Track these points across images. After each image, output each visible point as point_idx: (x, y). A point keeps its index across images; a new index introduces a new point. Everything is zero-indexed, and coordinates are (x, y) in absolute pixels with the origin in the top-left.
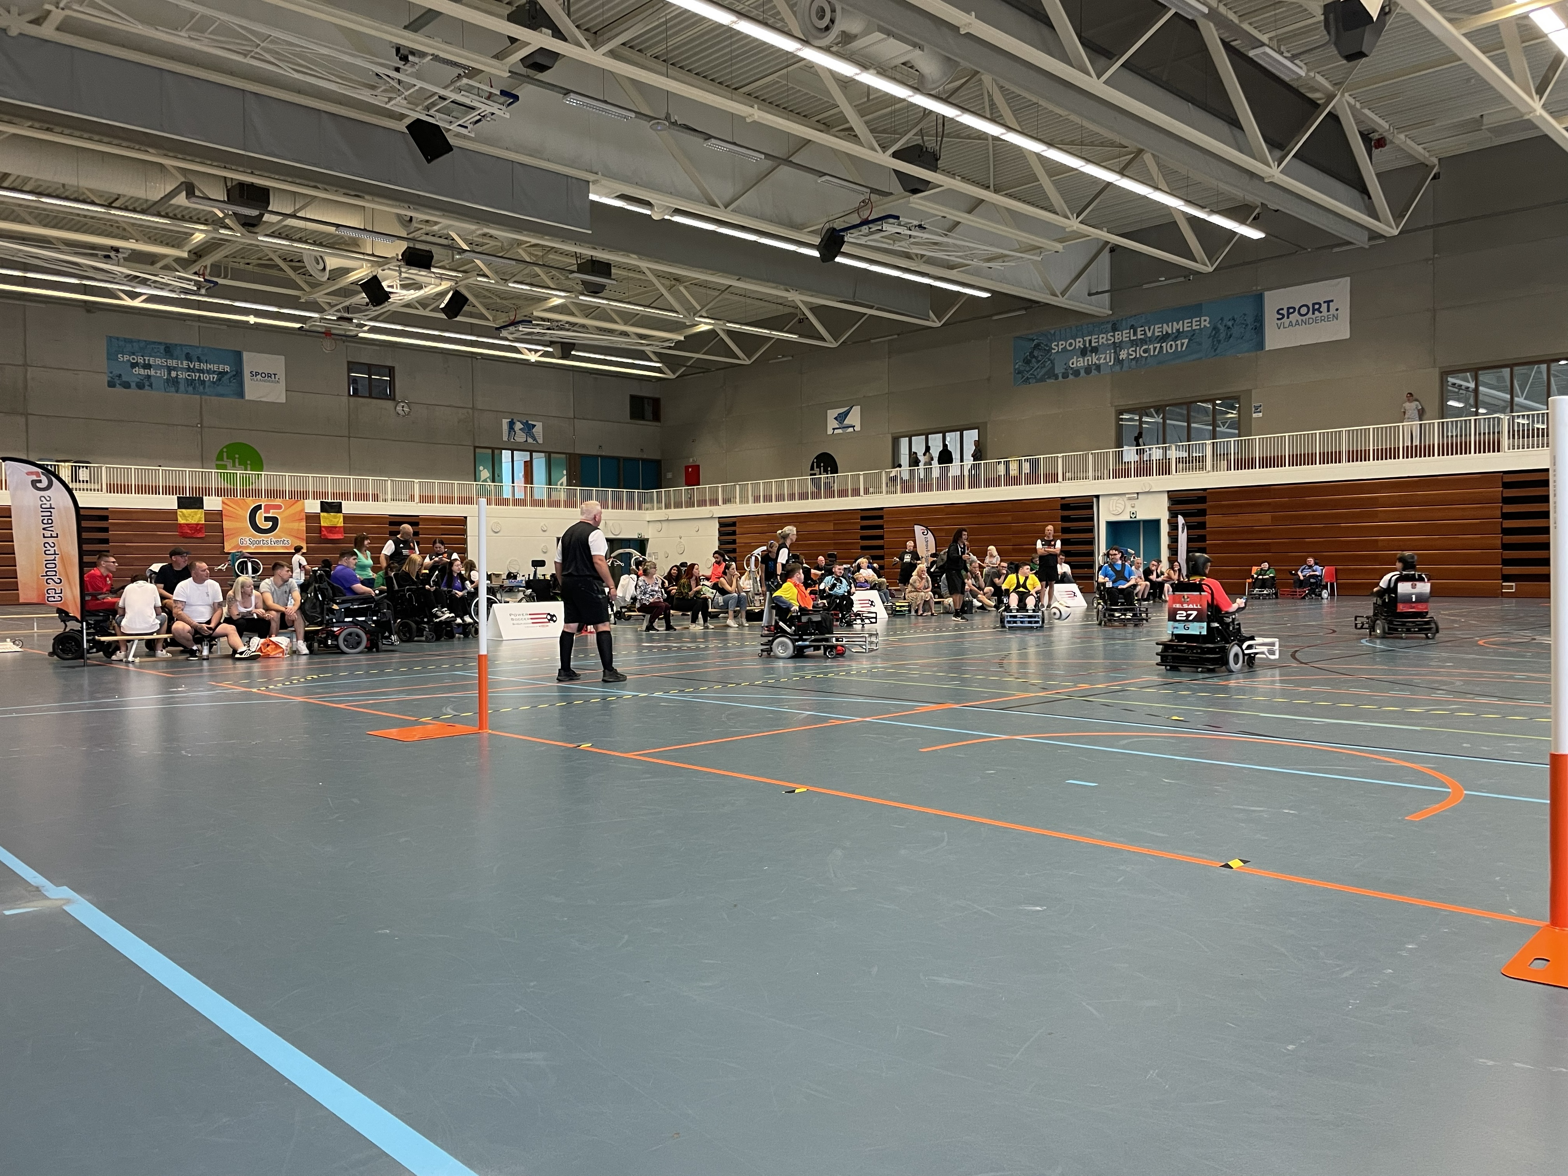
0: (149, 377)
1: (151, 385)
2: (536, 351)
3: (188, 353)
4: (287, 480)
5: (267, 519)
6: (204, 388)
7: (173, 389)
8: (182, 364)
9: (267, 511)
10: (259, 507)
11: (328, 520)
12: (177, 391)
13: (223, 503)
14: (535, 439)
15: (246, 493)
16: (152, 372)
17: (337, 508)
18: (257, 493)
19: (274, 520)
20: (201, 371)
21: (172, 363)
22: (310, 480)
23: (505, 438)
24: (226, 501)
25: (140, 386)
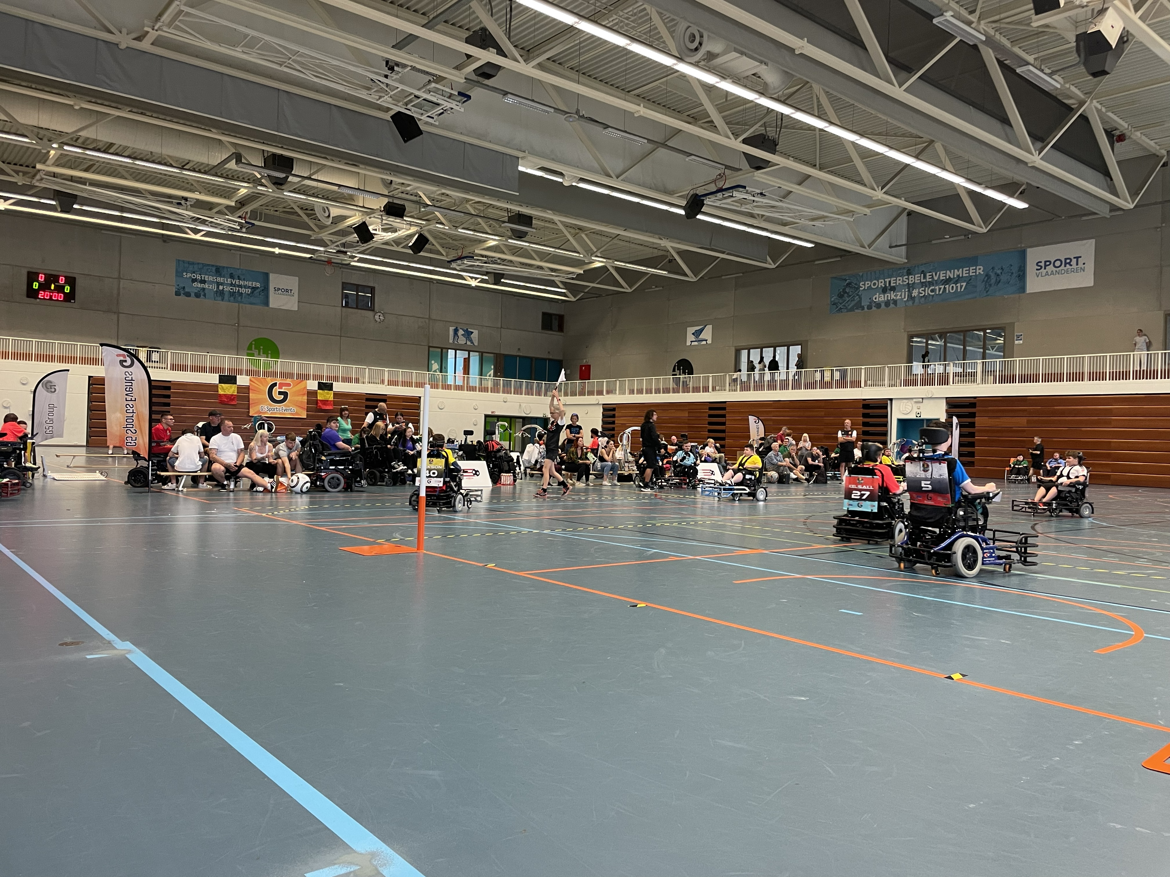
0: (204, 289)
1: (205, 295)
2: (476, 279)
3: (232, 273)
4: (295, 366)
5: (280, 393)
6: (241, 298)
7: (220, 298)
8: (227, 281)
9: (280, 388)
10: (275, 385)
11: (322, 395)
12: (222, 300)
13: (251, 380)
14: (472, 343)
15: (266, 374)
16: (206, 286)
17: (329, 387)
18: (274, 374)
19: (285, 394)
20: (240, 286)
21: (219, 279)
22: (312, 367)
23: (451, 341)
24: (253, 380)
25: (197, 295)
